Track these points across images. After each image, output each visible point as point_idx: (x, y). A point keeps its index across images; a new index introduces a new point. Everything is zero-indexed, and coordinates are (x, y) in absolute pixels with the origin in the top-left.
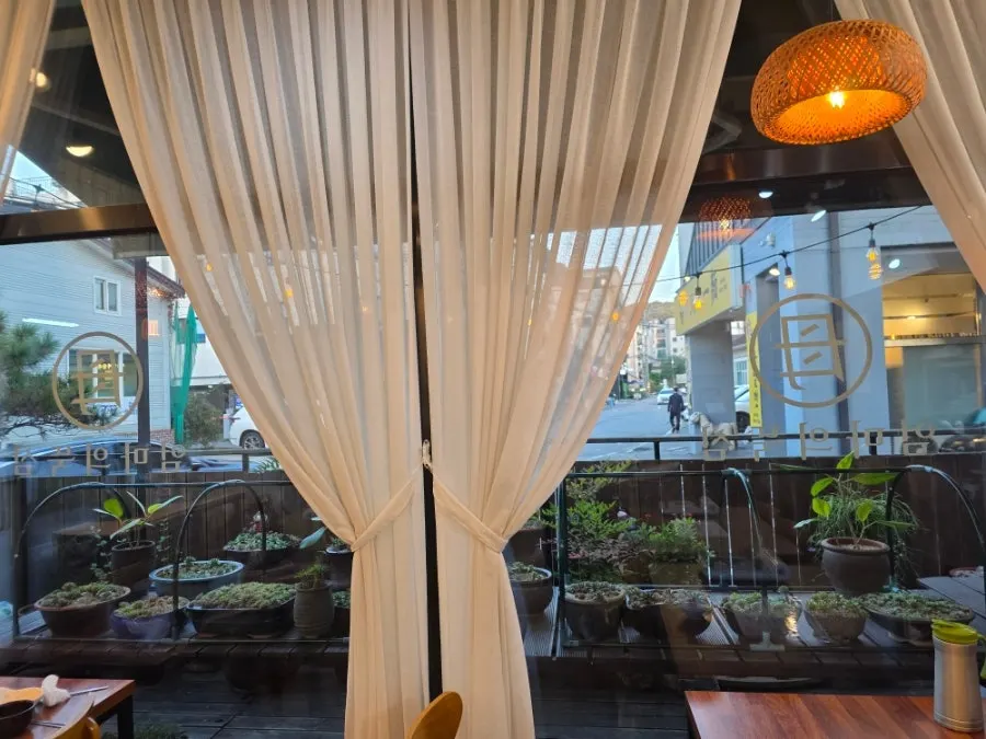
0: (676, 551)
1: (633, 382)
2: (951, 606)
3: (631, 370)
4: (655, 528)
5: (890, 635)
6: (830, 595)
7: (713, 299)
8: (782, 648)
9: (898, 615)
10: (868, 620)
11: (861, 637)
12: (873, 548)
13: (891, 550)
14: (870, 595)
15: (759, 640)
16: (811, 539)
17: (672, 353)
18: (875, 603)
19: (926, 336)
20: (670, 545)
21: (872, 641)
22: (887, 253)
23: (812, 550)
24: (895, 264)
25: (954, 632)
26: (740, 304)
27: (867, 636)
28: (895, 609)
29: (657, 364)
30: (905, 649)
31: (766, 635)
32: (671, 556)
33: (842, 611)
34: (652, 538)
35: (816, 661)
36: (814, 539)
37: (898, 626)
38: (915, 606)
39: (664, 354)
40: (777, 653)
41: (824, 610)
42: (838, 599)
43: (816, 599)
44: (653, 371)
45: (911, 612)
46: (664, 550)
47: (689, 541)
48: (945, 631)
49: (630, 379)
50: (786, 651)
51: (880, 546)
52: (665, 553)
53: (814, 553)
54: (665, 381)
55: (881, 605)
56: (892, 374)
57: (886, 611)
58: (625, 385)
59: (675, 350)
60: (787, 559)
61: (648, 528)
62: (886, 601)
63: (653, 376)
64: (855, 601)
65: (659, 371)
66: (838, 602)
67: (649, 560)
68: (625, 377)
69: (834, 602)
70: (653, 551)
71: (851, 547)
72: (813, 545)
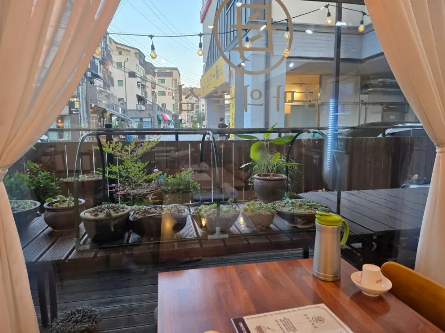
0: (182, 187)
1: (184, 123)
2: (318, 204)
3: (183, 117)
4: (172, 176)
5: (286, 222)
6: (256, 202)
7: (217, 79)
8: (227, 236)
9: (292, 212)
10: (276, 215)
11: (272, 226)
12: (279, 178)
13: (288, 179)
14: (277, 201)
15: (213, 232)
16: (249, 180)
17: (202, 112)
18: (280, 205)
19: (299, 101)
20: (179, 184)
21: (277, 227)
22: (289, 60)
23: (249, 184)
24: (291, 65)
25: (329, 219)
26: (228, 81)
27: (274, 224)
28: (290, 208)
29: (195, 116)
30: (295, 231)
31: (218, 229)
32: (179, 190)
33: (263, 211)
34: (169, 181)
35: (246, 242)
36: (251, 179)
37: (291, 218)
38: (300, 206)
39: (198, 112)
40: (223, 240)
41: (252, 211)
42: (260, 204)
43: (248, 206)
44: (193, 119)
45: (299, 209)
46: (176, 187)
47: (189, 182)
48: (324, 218)
49: (183, 122)
50: (229, 237)
51: (283, 176)
52: (176, 189)
53: (250, 186)
54: (198, 124)
55: (283, 207)
56: (286, 116)
57: (286, 210)
58: (181, 124)
59: (203, 110)
60: (238, 188)
61: (167, 176)
62: (285, 204)
63: (193, 121)
64: (270, 205)
65: (196, 119)
66: (260, 206)
67: (166, 193)
68: (181, 120)
69: (258, 206)
70: (169, 188)
71: (268, 178)
72: (250, 183)
